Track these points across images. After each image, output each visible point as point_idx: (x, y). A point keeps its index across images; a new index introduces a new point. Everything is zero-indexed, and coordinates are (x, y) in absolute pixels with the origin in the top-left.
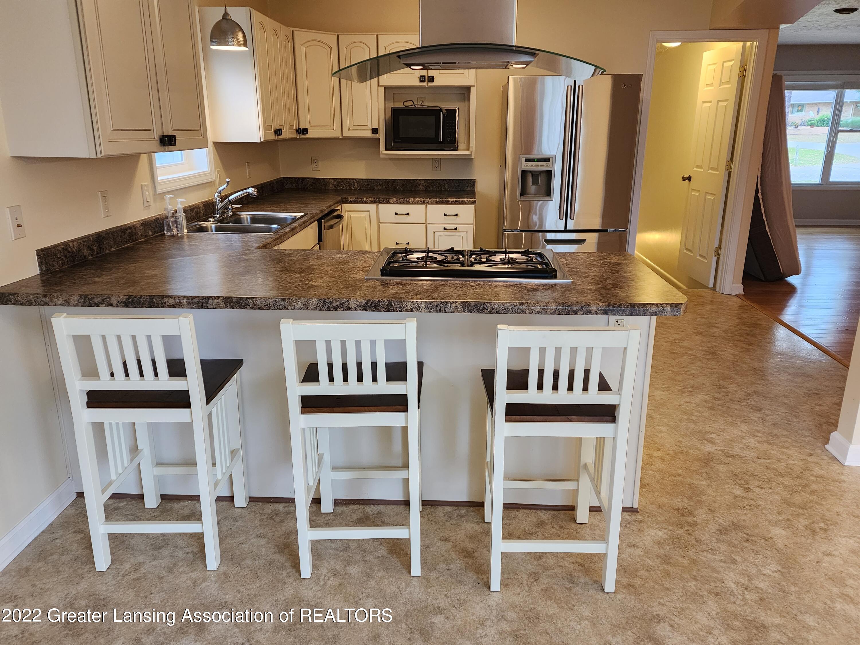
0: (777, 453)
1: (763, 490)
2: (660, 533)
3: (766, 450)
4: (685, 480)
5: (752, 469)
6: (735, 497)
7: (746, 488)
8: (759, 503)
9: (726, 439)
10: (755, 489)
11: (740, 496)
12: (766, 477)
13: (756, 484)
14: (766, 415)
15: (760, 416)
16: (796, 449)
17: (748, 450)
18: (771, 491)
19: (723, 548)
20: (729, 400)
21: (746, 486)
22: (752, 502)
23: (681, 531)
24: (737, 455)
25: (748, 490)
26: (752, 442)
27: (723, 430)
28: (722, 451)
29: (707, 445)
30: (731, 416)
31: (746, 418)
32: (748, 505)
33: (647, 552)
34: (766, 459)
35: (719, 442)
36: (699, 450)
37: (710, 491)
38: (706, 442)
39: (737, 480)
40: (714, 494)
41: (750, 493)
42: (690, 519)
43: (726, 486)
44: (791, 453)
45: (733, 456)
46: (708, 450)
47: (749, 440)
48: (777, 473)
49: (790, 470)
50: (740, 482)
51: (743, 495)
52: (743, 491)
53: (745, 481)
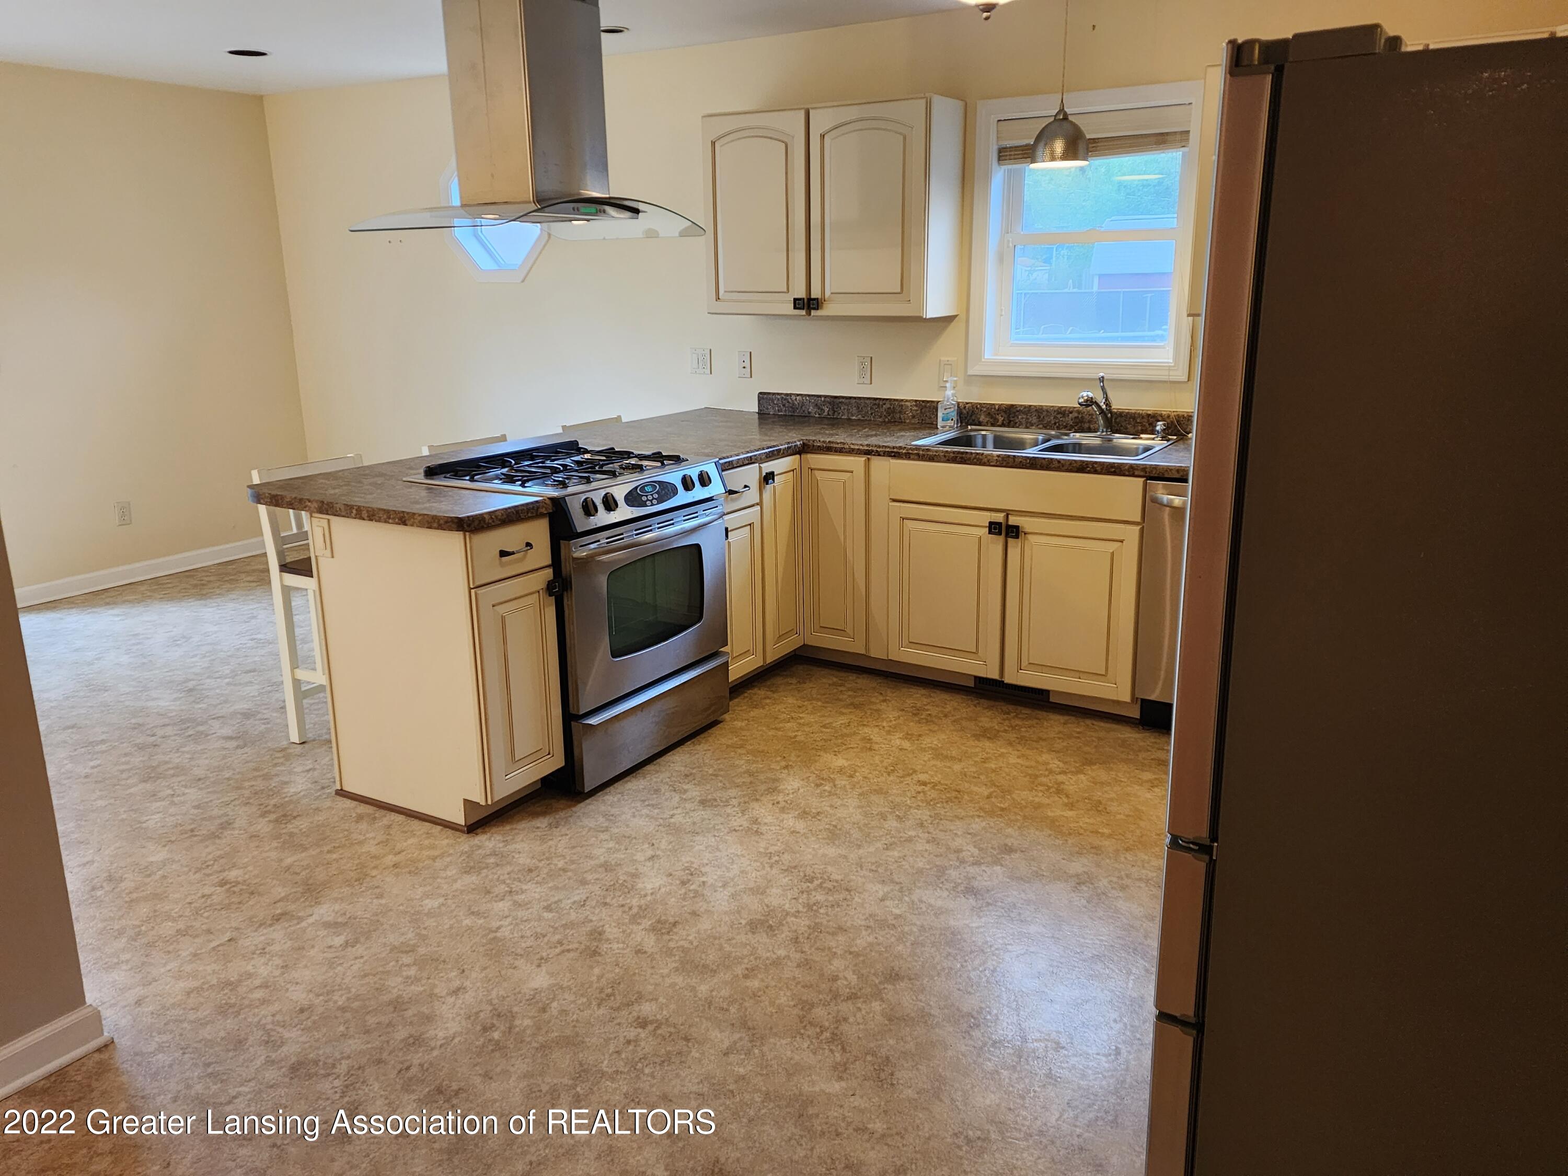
0: (205, 970)
1: (199, 895)
2: (292, 790)
3: (229, 965)
4: (318, 850)
5: (233, 915)
6: (234, 866)
7: (226, 884)
8: (198, 876)
9: (313, 947)
10: (213, 889)
11: (229, 869)
12: (206, 914)
13: (214, 897)
14: (273, 1062)
15: (285, 1049)
16: (172, 1001)
17: (260, 946)
18: (188, 900)
19: (216, 812)
20: (385, 1056)
21: (228, 886)
22: (208, 871)
23: (272, 802)
24: (271, 925)
25: (222, 883)
26: (263, 969)
27: (331, 964)
28: (301, 919)
29: (333, 915)
30: (343, 1009)
31: (309, 1023)
32: (213, 865)
33: (290, 773)
34: (218, 946)
35: (319, 933)
36: (336, 899)
37: (273, 855)
38: (340, 920)
39: (245, 887)
40: (265, 855)
41: (217, 880)
42: (273, 817)
43: (256, 872)
44: (181, 984)
45: (277, 919)
46: (325, 906)
47: (269, 968)
48: (190, 933)
49: (171, 948)
50: (240, 887)
51: (227, 873)
52: (229, 877)
53: (234, 893)
